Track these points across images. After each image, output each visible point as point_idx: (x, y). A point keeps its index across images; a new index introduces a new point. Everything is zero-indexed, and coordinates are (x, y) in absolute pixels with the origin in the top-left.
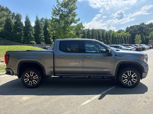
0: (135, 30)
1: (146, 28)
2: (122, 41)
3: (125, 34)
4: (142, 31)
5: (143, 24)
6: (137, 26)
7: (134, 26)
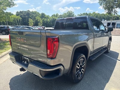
0: (24, 15)
1: (32, 14)
2: (16, 23)
3: (17, 17)
4: (29, 16)
5: (29, 11)
6: (25, 12)
7: (22, 12)
